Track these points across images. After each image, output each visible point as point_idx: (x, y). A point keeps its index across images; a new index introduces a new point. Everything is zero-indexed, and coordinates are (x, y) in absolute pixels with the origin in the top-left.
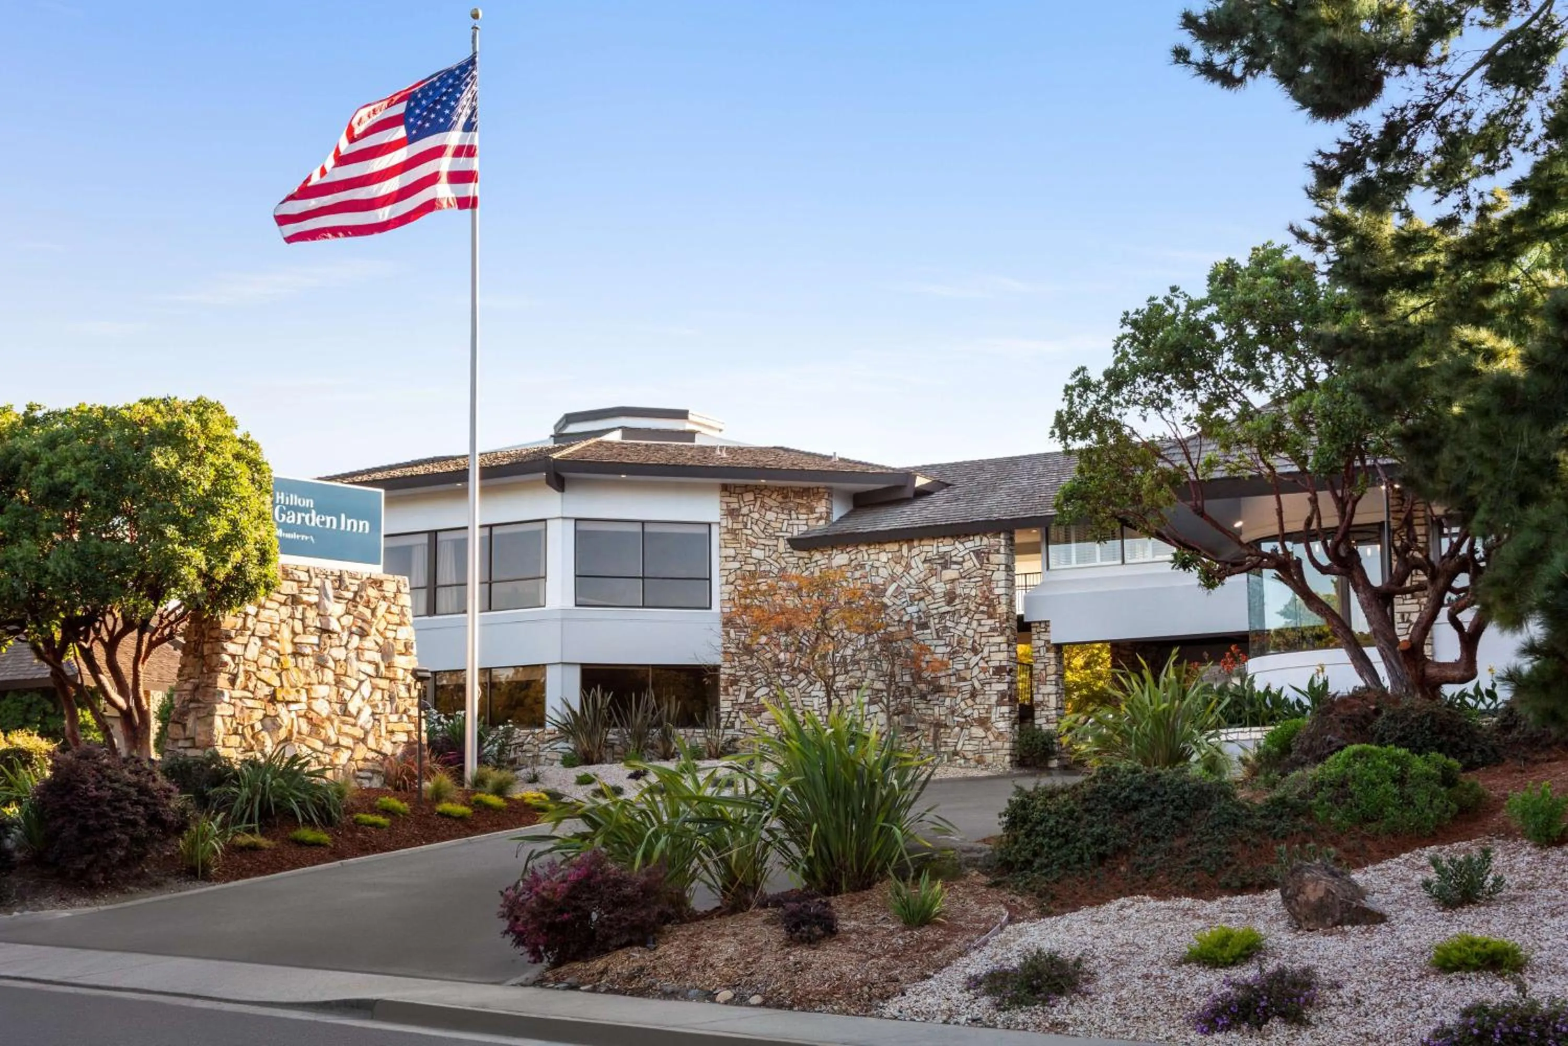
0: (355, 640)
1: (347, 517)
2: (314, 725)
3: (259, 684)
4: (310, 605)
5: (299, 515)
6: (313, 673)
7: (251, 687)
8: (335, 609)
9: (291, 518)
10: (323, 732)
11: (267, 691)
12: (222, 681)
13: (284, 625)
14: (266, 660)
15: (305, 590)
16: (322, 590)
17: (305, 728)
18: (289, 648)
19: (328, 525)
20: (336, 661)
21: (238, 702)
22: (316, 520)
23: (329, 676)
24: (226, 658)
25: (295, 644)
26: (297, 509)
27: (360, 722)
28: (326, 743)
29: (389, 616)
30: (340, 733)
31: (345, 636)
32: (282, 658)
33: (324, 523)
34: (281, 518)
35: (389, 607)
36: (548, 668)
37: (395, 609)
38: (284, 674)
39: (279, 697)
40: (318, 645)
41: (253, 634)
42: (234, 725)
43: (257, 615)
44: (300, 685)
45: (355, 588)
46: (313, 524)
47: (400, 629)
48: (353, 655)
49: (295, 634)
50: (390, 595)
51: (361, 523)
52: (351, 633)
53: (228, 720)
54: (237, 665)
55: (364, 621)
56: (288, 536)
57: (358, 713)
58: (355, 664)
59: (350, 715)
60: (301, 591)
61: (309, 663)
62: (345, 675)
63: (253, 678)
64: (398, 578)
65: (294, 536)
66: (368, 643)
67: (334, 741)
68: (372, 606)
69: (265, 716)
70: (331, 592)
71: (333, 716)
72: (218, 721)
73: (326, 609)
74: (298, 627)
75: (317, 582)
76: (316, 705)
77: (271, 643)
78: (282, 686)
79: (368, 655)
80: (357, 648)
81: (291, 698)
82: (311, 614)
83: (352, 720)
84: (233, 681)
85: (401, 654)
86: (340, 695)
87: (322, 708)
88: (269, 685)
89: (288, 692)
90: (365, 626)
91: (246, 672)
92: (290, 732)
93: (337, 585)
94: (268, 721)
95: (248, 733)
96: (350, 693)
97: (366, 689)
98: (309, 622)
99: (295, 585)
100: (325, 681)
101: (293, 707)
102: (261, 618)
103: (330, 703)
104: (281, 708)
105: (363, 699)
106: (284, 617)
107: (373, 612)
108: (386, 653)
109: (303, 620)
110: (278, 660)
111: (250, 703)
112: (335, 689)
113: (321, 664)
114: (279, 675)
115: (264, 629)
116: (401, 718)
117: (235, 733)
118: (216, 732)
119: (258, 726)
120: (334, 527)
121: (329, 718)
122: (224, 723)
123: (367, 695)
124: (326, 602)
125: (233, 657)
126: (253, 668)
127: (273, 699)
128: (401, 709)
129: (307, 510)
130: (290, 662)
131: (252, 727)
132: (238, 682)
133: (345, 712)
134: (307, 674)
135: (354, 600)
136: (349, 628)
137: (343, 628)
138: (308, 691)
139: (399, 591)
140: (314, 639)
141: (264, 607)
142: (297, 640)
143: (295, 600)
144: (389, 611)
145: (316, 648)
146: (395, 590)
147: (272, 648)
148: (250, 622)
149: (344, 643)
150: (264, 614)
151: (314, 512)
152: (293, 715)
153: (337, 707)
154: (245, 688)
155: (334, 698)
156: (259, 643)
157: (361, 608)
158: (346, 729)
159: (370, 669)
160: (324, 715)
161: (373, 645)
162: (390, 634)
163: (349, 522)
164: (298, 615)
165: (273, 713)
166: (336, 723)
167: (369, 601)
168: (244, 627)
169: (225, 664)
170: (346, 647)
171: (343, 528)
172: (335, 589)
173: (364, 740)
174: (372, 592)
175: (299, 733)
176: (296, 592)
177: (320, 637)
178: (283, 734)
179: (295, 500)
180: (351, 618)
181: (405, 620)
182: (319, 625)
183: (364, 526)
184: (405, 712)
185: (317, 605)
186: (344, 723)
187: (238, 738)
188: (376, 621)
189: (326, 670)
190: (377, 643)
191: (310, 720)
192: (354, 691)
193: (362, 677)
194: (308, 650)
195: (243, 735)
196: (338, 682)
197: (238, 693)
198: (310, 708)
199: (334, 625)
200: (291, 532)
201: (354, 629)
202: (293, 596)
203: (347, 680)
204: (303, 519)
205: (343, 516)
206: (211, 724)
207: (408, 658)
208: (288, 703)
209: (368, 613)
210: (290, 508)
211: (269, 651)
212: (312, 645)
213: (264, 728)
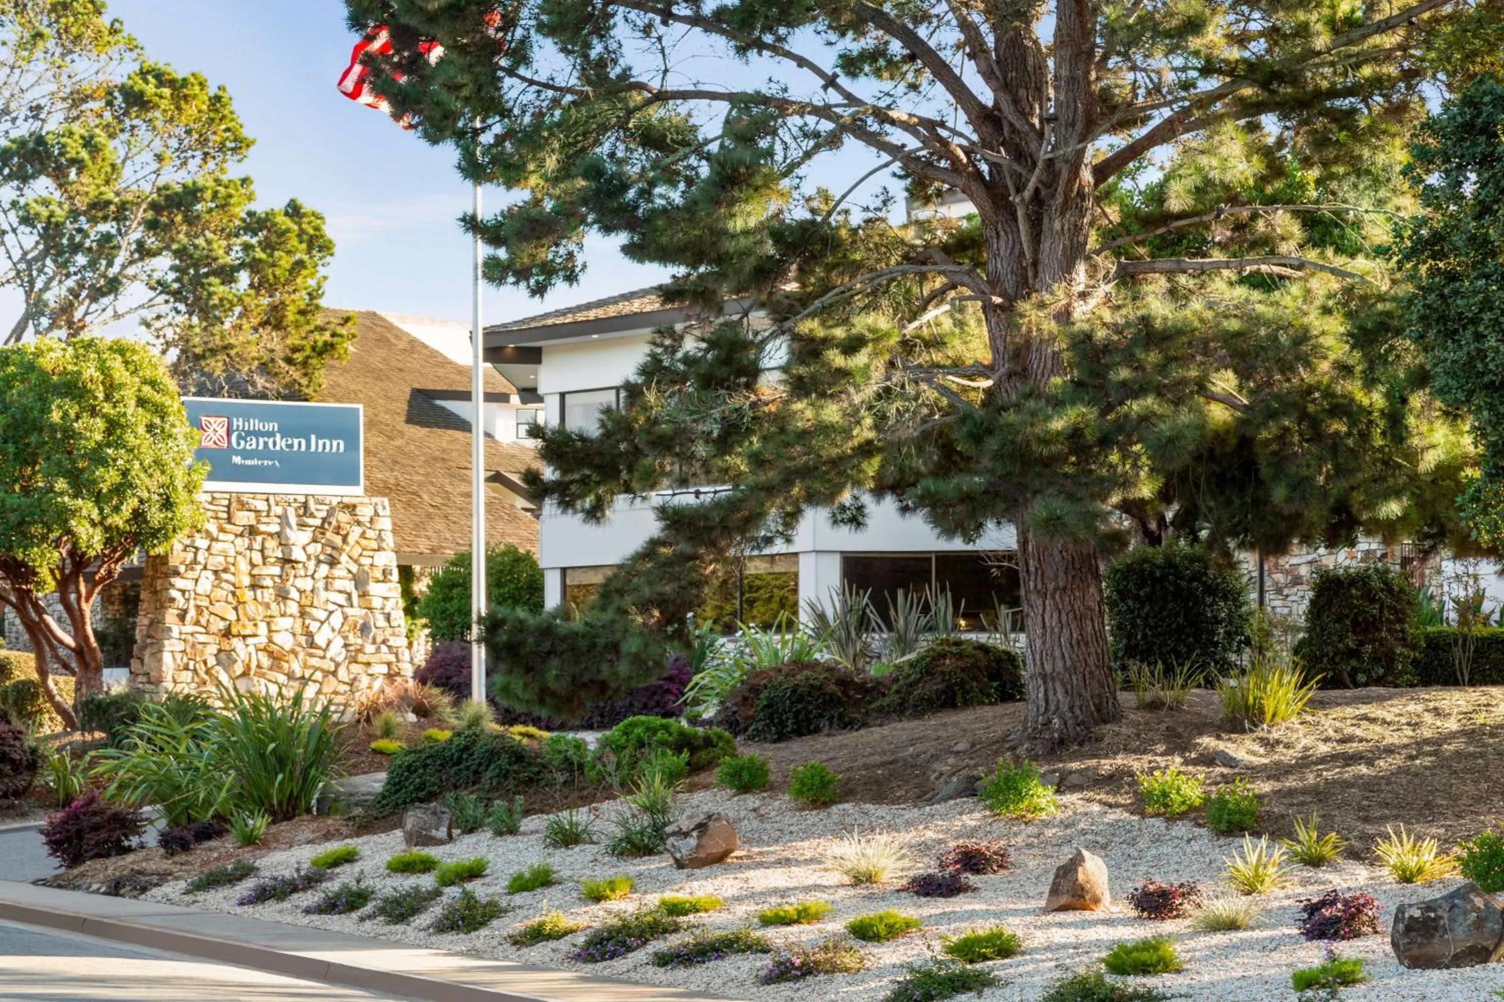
0: (324, 569)
1: (318, 438)
2: (275, 658)
3: (212, 618)
4: (271, 535)
5: (261, 440)
6: (274, 606)
7: (203, 621)
8: (299, 538)
9: (252, 444)
10: (286, 665)
11: (222, 625)
12: (170, 617)
13: (239, 558)
14: (220, 594)
15: (264, 520)
16: (283, 519)
17: (266, 661)
18: (246, 581)
19: (296, 448)
20: (301, 592)
21: (190, 637)
22: (281, 443)
23: (293, 608)
24: (174, 593)
25: (253, 576)
26: (258, 434)
27: (329, 655)
28: (290, 676)
29: (364, 542)
30: (305, 666)
31: (311, 565)
32: (238, 592)
33: (291, 446)
34: (239, 444)
35: (364, 533)
36: (801, 557)
37: (371, 534)
38: (240, 608)
39: (234, 631)
40: (280, 577)
41: (205, 568)
42: (185, 660)
43: (209, 549)
44: (259, 618)
45: (324, 514)
46: (278, 448)
47: (377, 555)
48: (321, 585)
49: (253, 565)
50: (365, 519)
51: (335, 443)
52: (319, 562)
53: (178, 656)
54: (188, 600)
55: (334, 548)
56: (248, 462)
57: (328, 645)
58: (323, 595)
59: (318, 648)
60: (259, 522)
61: (268, 595)
62: (311, 606)
63: (206, 612)
64: (375, 500)
65: (255, 462)
66: (338, 572)
67: (298, 674)
68: (343, 532)
69: (220, 651)
70: (293, 520)
71: (298, 649)
72: (167, 657)
73: (287, 538)
74: (257, 558)
75: (279, 510)
76: (276, 638)
77: (225, 576)
78: (238, 620)
79: (338, 584)
80: (327, 577)
81: (248, 632)
82: (271, 544)
83: (320, 653)
84: (182, 617)
85: (378, 581)
86: (305, 627)
87: (284, 641)
88: (223, 619)
89: (244, 626)
90: (335, 554)
91: (198, 607)
92: (248, 667)
93: (301, 512)
94: (223, 656)
95: (201, 669)
96: (318, 624)
97: (337, 620)
98: (268, 553)
99: (252, 514)
100: (289, 612)
101: (250, 641)
102: (213, 551)
103: (294, 635)
104: (237, 643)
105: (333, 630)
106: (241, 549)
107: (345, 539)
108: (360, 581)
109: (262, 551)
110: (234, 594)
111: (202, 638)
112: (299, 621)
113: (282, 596)
114: (236, 609)
115: (217, 562)
116: (378, 650)
117: (186, 668)
118: (164, 668)
119: (212, 661)
120: (303, 448)
121: (293, 652)
122: (174, 659)
123: (337, 626)
124: (288, 531)
125: (183, 592)
126: (204, 603)
127: (227, 634)
128: (379, 639)
129: (271, 434)
130: (249, 595)
131: (205, 662)
132: (188, 617)
133: (312, 644)
134: (268, 606)
135: (322, 527)
136: (317, 557)
137: (309, 557)
138: (268, 624)
139: (377, 514)
140: (276, 570)
141: (217, 540)
142: (255, 572)
143: (252, 531)
144: (363, 535)
145: (277, 580)
146: (372, 513)
147: (227, 581)
148: (201, 558)
149: (310, 573)
150: (216, 547)
151: (278, 436)
152: (252, 649)
153: (303, 640)
154: (197, 623)
155: (299, 630)
156: (212, 577)
157: (329, 535)
158: (314, 662)
159: (341, 599)
160: (287, 647)
161: (344, 573)
162: (365, 561)
163: (321, 442)
164: (257, 546)
165: (228, 648)
166: (301, 656)
167: (339, 527)
168: (195, 561)
169: (173, 600)
170: (312, 576)
171: (313, 449)
172: (299, 516)
173: (334, 673)
174: (343, 517)
175: (259, 666)
176: (254, 522)
177: (282, 568)
178: (239, 669)
179: (255, 424)
180: (319, 546)
181: (384, 545)
182: (280, 555)
183: (338, 445)
184: (384, 642)
185: (278, 534)
186: (311, 655)
187: (190, 674)
188: (348, 549)
189: (289, 602)
190: (350, 571)
191: (271, 654)
192: (322, 623)
193: (331, 607)
194: (268, 582)
195: (195, 671)
196: (303, 614)
197: (189, 628)
198: (270, 641)
199: (297, 554)
200: (252, 458)
201: (322, 557)
202: (251, 526)
203: (314, 612)
204: (266, 443)
205: (313, 437)
206: (160, 661)
207: (389, 585)
208: (245, 637)
209: (338, 540)
210: (249, 433)
211: (224, 585)
212: (272, 576)
213: (219, 663)
